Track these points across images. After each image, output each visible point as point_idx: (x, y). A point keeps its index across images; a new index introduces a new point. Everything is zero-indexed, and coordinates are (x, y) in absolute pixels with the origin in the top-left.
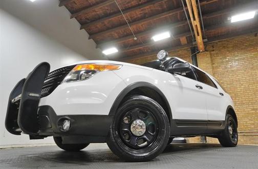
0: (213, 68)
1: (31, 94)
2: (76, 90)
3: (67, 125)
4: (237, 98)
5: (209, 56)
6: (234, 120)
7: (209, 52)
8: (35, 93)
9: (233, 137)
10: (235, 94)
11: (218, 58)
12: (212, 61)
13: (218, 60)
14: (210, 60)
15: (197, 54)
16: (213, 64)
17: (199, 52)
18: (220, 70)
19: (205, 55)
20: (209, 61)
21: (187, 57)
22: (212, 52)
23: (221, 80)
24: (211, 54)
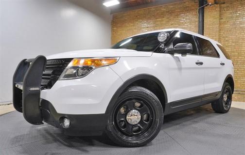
0: (220, 24)
1: (31, 89)
2: (73, 89)
3: (67, 123)
4: (240, 58)
5: (218, 9)
6: (230, 88)
7: (218, 5)
8: (35, 86)
9: (226, 104)
10: (239, 54)
11: (228, 12)
12: (220, 15)
13: (227, 14)
14: (218, 14)
15: (205, 7)
16: (221, 19)
17: (208, 5)
18: (227, 26)
19: (214, 8)
20: (218, 16)
21: (194, 9)
22: (223, 5)
23: (227, 37)
24: (220, 7)
